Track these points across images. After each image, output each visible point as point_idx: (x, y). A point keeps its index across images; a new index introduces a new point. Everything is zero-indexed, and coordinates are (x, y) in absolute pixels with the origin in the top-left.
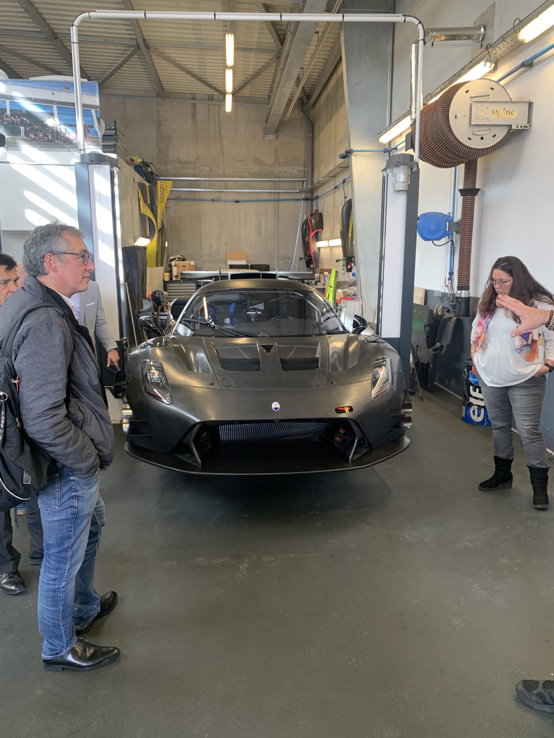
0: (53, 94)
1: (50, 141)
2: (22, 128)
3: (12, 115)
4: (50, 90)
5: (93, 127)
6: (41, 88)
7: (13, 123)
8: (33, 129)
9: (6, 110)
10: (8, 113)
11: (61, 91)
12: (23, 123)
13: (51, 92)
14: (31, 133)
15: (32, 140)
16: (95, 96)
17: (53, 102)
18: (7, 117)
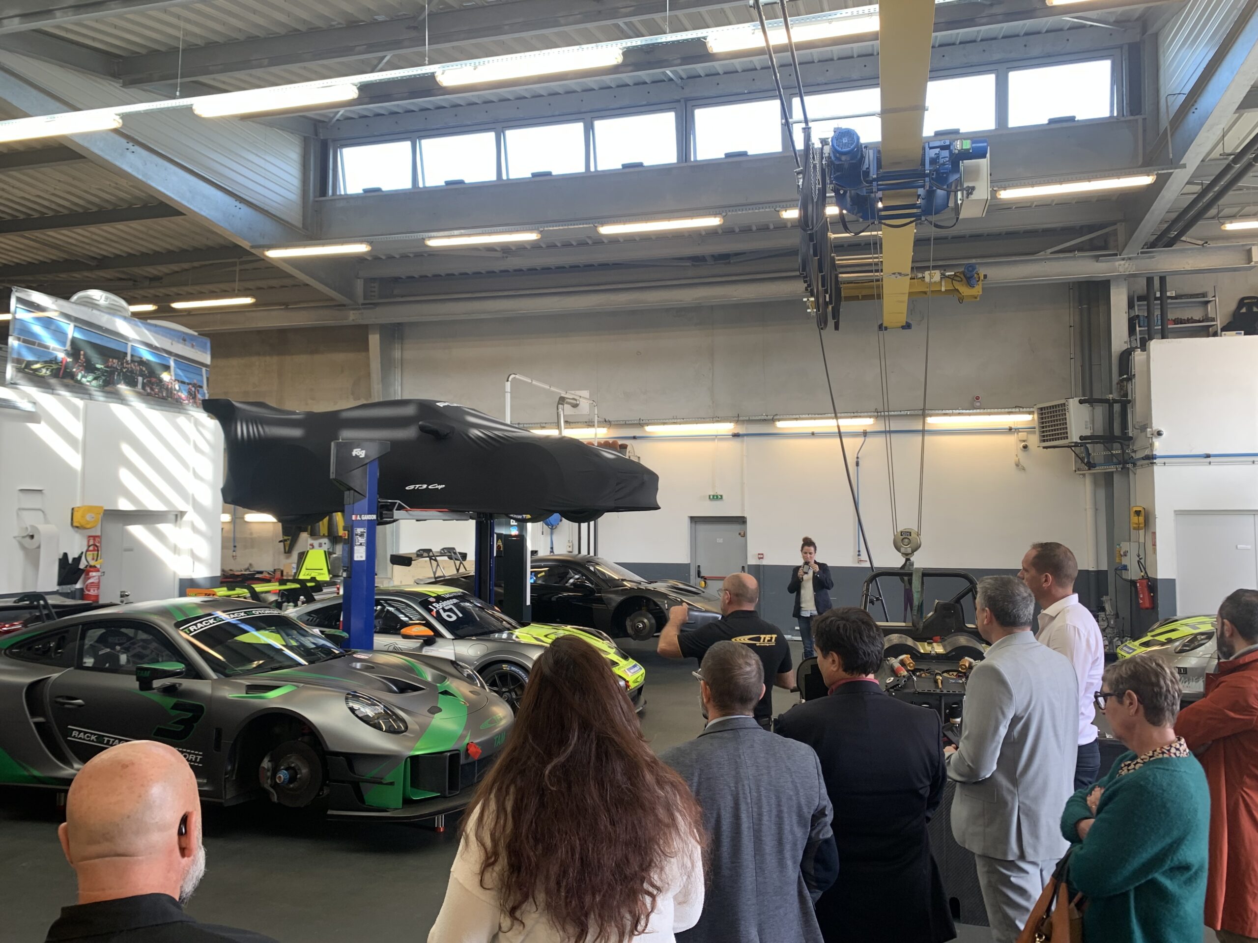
0: (172, 344)
1: (163, 398)
2: (140, 379)
3: (133, 361)
4: (170, 339)
5: (201, 387)
6: (163, 335)
7: (132, 372)
8: (150, 382)
9: (126, 354)
10: (129, 358)
11: (179, 342)
12: (142, 374)
13: (170, 341)
14: (148, 386)
15: (149, 395)
16: (206, 353)
17: (170, 353)
18: (127, 362)
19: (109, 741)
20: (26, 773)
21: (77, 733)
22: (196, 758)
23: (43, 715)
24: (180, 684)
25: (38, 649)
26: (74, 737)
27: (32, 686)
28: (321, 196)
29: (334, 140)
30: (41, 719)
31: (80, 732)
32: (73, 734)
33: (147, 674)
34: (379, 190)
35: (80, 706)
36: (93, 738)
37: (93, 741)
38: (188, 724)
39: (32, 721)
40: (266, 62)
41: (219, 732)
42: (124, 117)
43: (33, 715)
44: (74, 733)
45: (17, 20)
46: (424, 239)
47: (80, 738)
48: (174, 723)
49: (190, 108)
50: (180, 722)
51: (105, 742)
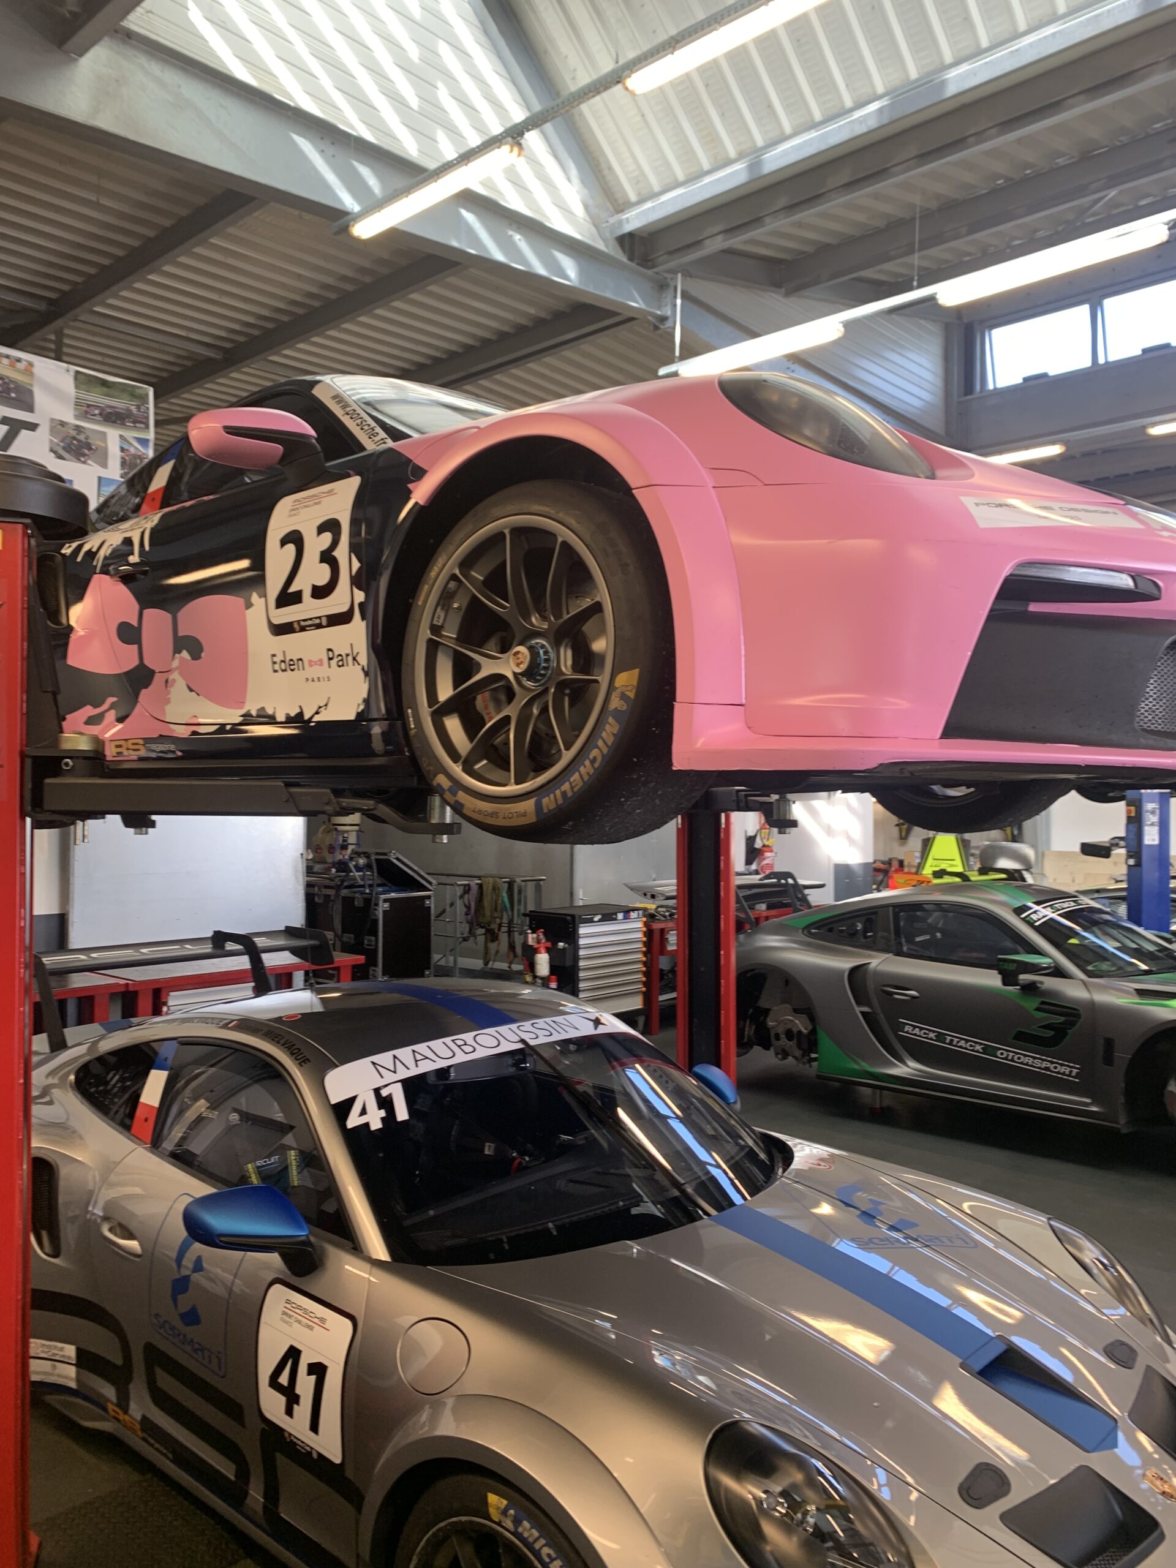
19: (952, 1041)
20: (856, 1067)
21: (911, 1028)
22: (1071, 1072)
23: (869, 1005)
24: (1042, 983)
25: (842, 931)
26: (907, 1032)
27: (854, 971)
28: (966, 394)
29: (982, 321)
30: (866, 1009)
31: (915, 1027)
32: (906, 1030)
33: (1013, 967)
34: (1045, 375)
35: (913, 997)
36: (932, 1035)
37: (931, 1039)
38: (1060, 1032)
39: (858, 1010)
40: (964, 230)
41: (1109, 1043)
42: (847, 325)
43: (858, 1003)
44: (907, 1028)
45: (720, 238)
46: (1144, 427)
47: (915, 1035)
48: (1040, 1027)
49: (932, 299)
50: (1047, 1027)
51: (948, 1041)
